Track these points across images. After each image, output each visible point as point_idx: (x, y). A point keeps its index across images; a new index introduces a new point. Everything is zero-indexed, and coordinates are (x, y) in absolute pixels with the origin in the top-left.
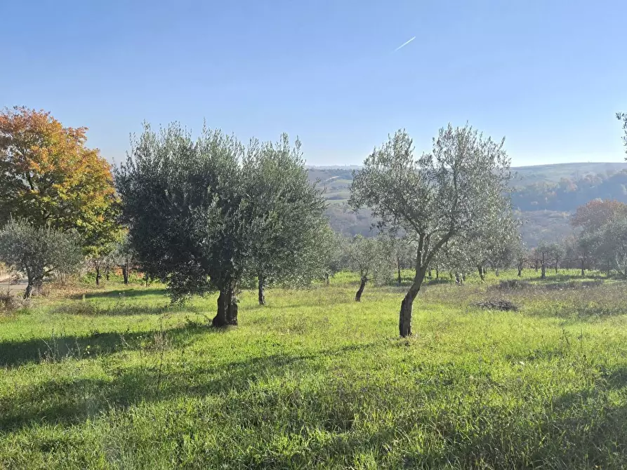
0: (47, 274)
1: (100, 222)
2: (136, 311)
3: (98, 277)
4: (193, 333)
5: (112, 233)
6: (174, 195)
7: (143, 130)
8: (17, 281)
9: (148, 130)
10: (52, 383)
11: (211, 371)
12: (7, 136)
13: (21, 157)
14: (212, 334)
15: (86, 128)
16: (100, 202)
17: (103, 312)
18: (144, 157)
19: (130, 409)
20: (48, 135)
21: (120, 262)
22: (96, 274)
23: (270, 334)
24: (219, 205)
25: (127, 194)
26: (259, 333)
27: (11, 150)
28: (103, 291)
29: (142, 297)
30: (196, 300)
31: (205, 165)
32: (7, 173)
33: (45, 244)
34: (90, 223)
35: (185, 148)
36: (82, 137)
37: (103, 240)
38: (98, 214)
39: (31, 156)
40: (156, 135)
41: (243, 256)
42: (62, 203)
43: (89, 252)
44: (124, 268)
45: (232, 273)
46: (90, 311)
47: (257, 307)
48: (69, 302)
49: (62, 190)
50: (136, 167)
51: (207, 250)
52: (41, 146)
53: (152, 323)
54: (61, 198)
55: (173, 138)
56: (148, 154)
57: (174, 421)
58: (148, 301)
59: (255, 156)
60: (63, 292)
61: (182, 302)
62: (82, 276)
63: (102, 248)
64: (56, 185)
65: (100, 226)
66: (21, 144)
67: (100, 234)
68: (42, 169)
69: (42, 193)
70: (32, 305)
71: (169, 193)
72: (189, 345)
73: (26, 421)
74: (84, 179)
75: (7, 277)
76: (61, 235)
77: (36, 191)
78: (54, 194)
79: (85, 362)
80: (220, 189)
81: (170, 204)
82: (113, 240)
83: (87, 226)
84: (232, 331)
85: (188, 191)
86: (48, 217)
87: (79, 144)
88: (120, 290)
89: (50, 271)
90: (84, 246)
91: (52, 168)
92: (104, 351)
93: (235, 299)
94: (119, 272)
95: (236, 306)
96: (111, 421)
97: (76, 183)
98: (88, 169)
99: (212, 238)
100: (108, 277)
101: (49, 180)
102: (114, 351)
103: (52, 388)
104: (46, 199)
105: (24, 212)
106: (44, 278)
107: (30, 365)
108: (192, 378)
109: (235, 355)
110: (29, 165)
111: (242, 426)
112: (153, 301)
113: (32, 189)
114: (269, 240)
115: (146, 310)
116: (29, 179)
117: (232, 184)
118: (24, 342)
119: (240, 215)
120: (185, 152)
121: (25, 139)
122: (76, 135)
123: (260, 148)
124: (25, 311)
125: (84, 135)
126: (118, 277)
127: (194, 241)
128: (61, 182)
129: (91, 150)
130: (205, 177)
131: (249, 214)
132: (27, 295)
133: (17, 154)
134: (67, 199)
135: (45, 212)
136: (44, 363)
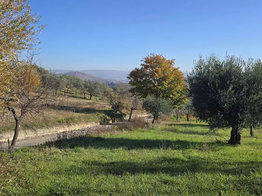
0: (160, 115)
1: (179, 96)
2: (193, 133)
3: (178, 118)
4: (219, 145)
5: (183, 100)
6: (212, 85)
7: (199, 59)
8: (150, 117)
9: (201, 58)
10: (165, 158)
11: (230, 164)
12: (148, 64)
13: (152, 72)
14: (229, 147)
15: (174, 60)
16: (179, 88)
17: (181, 132)
18: (199, 70)
19: (196, 174)
20: (161, 63)
21: (186, 112)
22: (177, 116)
23: (258, 151)
24: (233, 89)
25: (192, 85)
26: (252, 149)
27: (149, 70)
28: (179, 123)
29: (195, 127)
30: (220, 131)
31: (226, 72)
32: (147, 78)
33: (159, 104)
34: (175, 96)
35: (217, 65)
36: (173, 63)
37: (180, 103)
38: (178, 93)
39: (155, 72)
40: (204, 60)
41: (245, 113)
42: (165, 89)
43: (175, 107)
44: (187, 115)
45: (239, 120)
46: (175, 131)
47: (250, 137)
48: (168, 127)
49: (165, 84)
50: (196, 74)
51: (227, 109)
52: (159, 68)
53: (200, 139)
54: (165, 87)
55: (212, 61)
56: (201, 69)
57: (216, 183)
58: (198, 129)
59: (251, 66)
60: (165, 122)
61: (214, 131)
62: (171, 117)
63: (179, 106)
64: (163, 82)
65: (179, 98)
66: (152, 67)
67: (179, 101)
68: (159, 76)
69: (158, 85)
70: (155, 127)
71: (210, 84)
72: (218, 150)
73: (158, 171)
74: (173, 79)
75: (147, 115)
76: (165, 101)
77: (156, 84)
78: (163, 85)
79: (176, 151)
80: (234, 82)
81: (210, 89)
82: (184, 103)
83: (174, 98)
84: (238, 147)
85: (218, 83)
86: (160, 94)
87: (172, 66)
88: (186, 123)
89: (161, 114)
90: (173, 105)
91: (162, 75)
92: (183, 148)
93: (239, 132)
94: (185, 116)
95: (240, 136)
96: (189, 178)
97: (170, 81)
98: (175, 75)
99: (229, 104)
100: (181, 118)
101: (161, 80)
102: (186, 148)
103: (165, 159)
104: (160, 87)
105: (152, 92)
106: (159, 117)
107: (157, 149)
108: (221, 165)
109: (241, 159)
110: (155, 75)
111: (250, 193)
112: (199, 129)
113: (155, 83)
114: (258, 106)
115: (197, 133)
116: (154, 80)
117: (240, 79)
118: (154, 140)
119: (243, 94)
120: (218, 66)
121: (153, 65)
122: (171, 62)
123: (254, 62)
124: (153, 129)
125: (174, 62)
126: (185, 118)
127: (221, 105)
128: (165, 81)
129: (176, 68)
130: (226, 77)
131: (248, 94)
132: (153, 123)
133: (151, 71)
134: (167, 87)
135: (159, 92)
136: (161, 149)
